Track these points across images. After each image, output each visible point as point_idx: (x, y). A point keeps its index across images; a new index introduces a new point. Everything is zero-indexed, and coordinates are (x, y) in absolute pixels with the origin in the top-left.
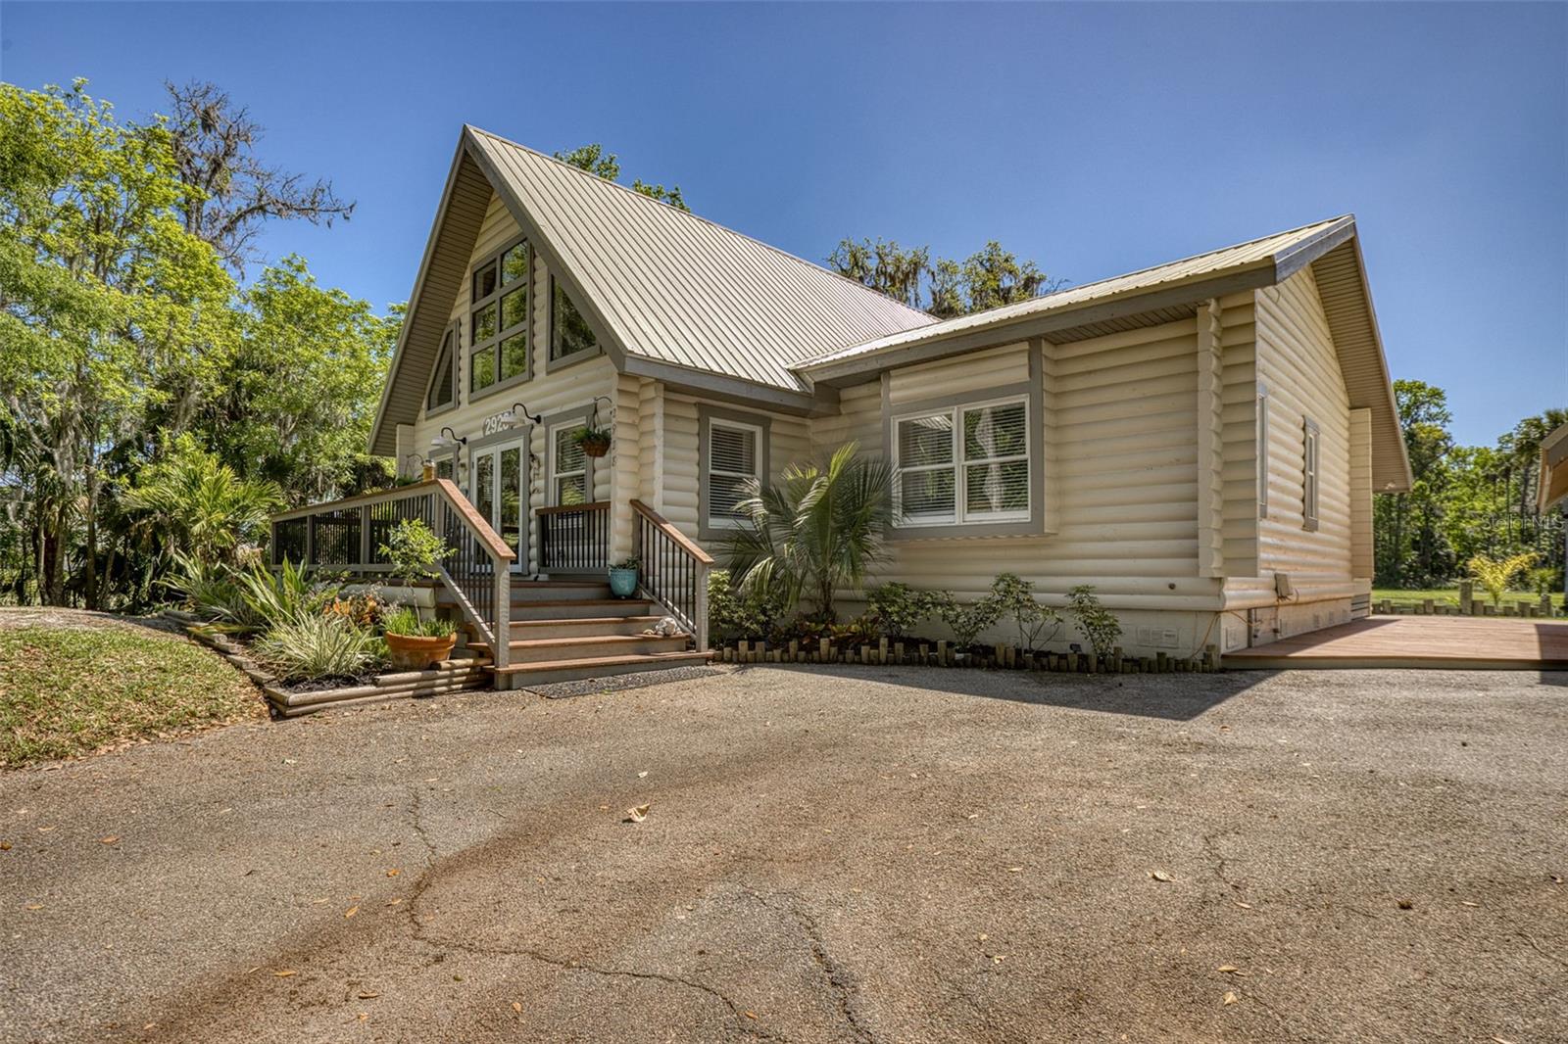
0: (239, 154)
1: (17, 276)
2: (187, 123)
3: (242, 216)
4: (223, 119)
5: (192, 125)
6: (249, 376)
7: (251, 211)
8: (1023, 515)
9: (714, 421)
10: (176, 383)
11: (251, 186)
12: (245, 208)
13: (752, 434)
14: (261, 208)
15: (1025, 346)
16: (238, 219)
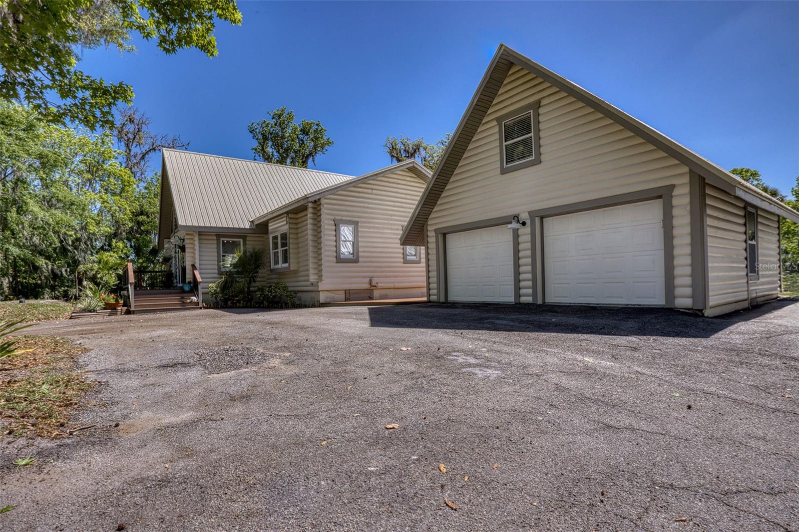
0: (143, 130)
1: (58, 197)
2: (125, 120)
3: (147, 153)
4: (137, 118)
5: (127, 121)
6: (142, 218)
7: (150, 151)
8: (287, 265)
9: (222, 239)
10: (117, 223)
11: (150, 141)
12: (148, 150)
13: (240, 241)
14: (154, 149)
15: (286, 215)
16: (146, 154)
